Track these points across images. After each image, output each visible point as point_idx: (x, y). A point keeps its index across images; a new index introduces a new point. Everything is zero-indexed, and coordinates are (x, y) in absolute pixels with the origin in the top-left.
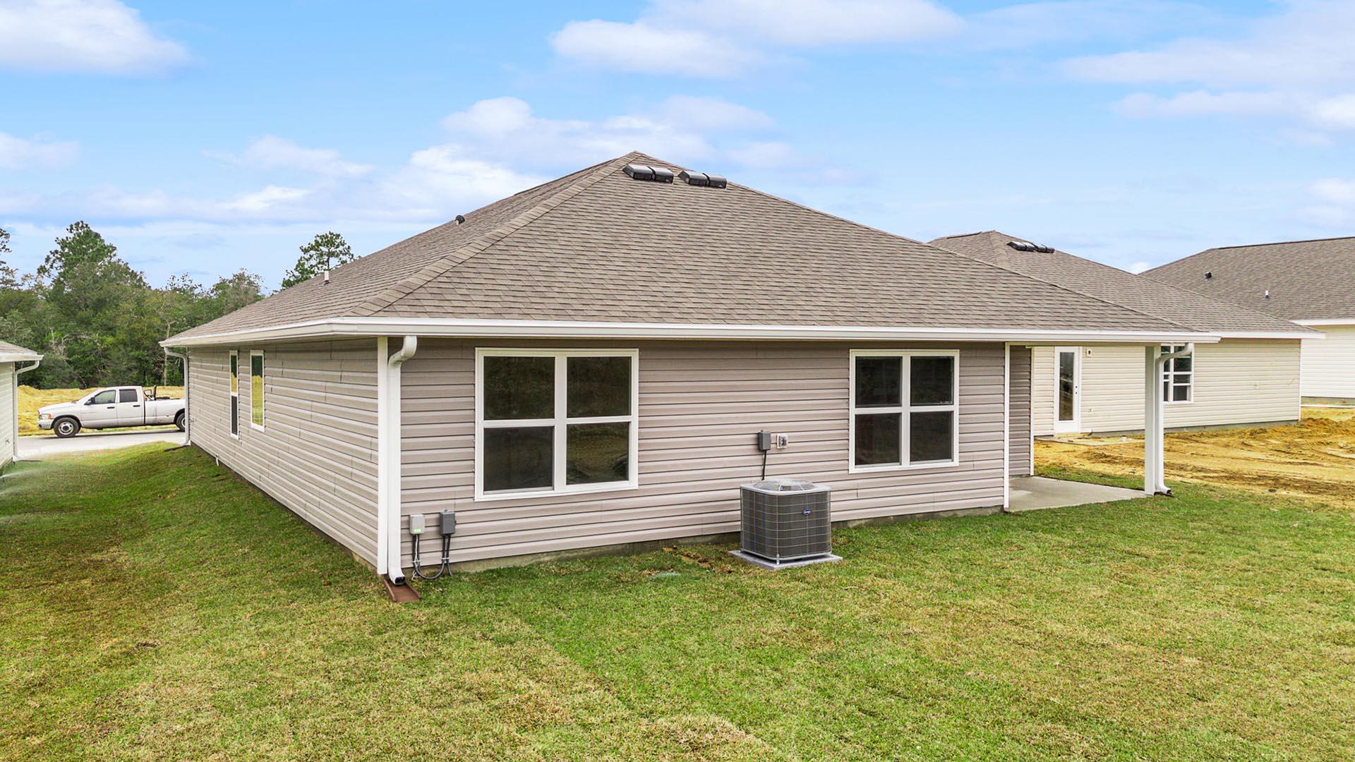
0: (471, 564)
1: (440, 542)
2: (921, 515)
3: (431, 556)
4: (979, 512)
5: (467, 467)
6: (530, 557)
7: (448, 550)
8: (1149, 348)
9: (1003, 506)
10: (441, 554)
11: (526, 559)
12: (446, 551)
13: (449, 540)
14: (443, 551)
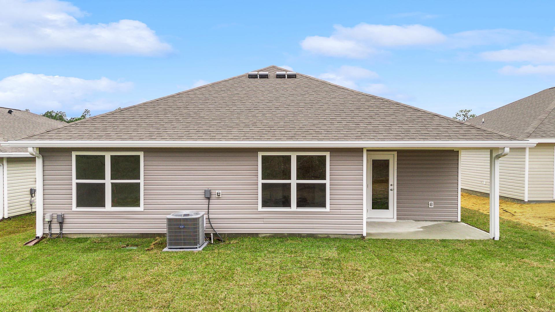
0: (73, 235)
1: (59, 225)
2: (305, 235)
3: (56, 230)
4: (345, 237)
5: (69, 197)
6: (97, 235)
7: (62, 228)
8: (492, 150)
9: (362, 235)
10: (59, 229)
11: (95, 235)
12: (61, 228)
13: (62, 225)
14: (60, 228)
